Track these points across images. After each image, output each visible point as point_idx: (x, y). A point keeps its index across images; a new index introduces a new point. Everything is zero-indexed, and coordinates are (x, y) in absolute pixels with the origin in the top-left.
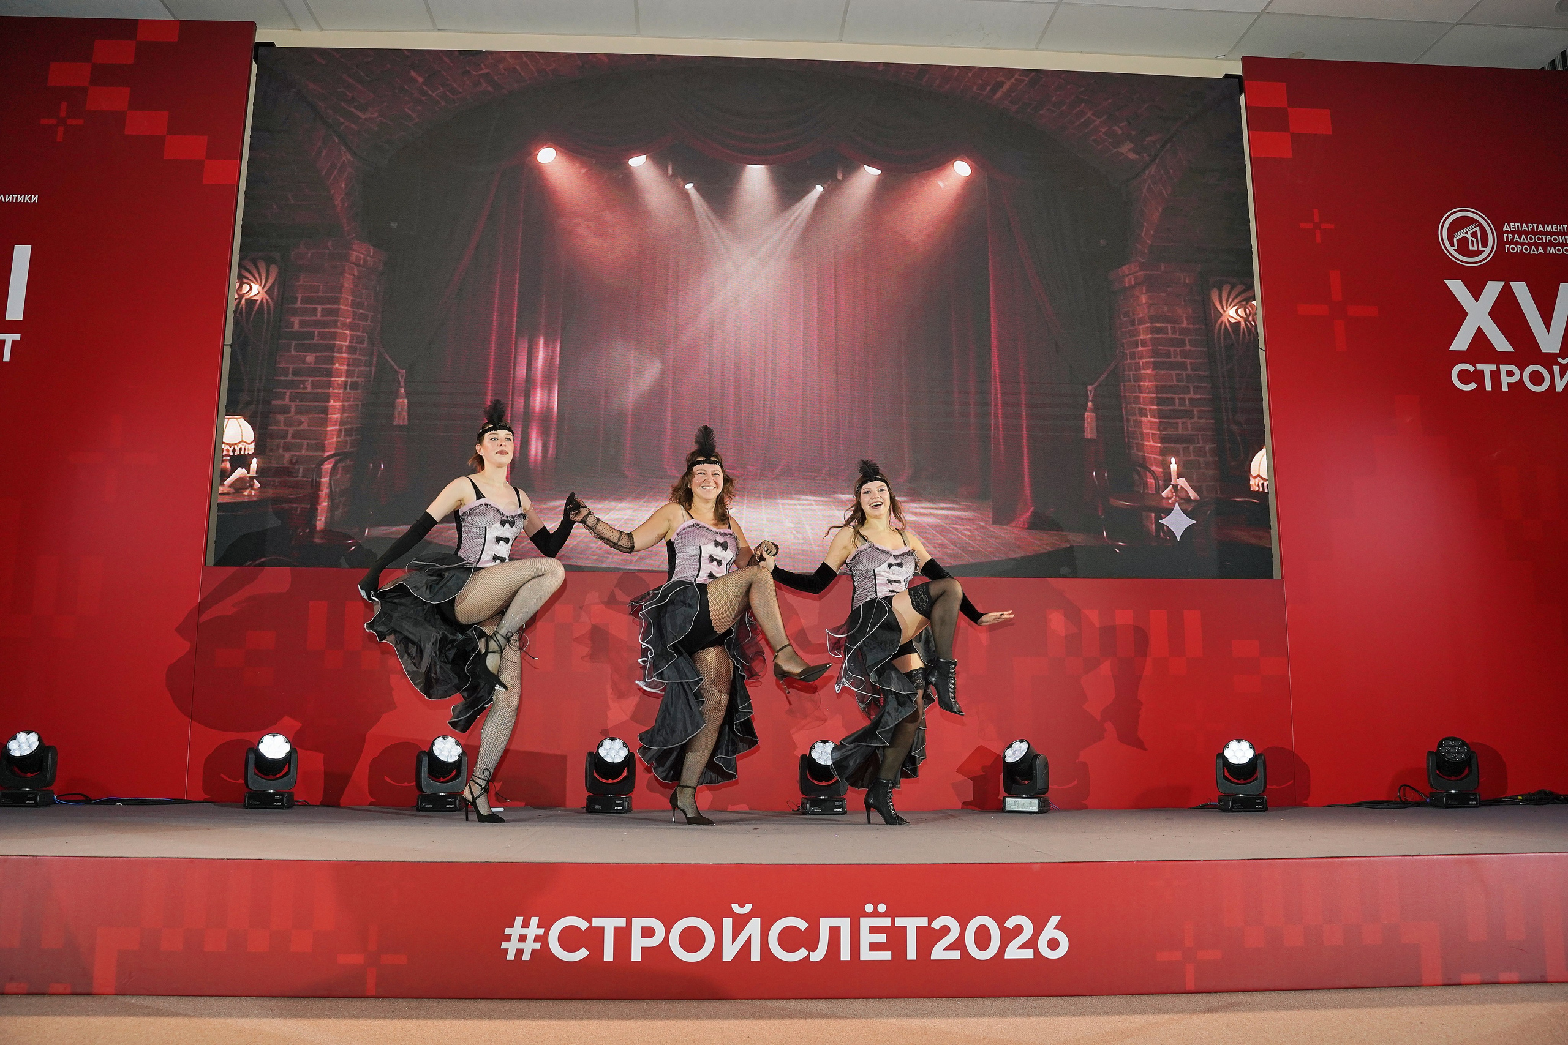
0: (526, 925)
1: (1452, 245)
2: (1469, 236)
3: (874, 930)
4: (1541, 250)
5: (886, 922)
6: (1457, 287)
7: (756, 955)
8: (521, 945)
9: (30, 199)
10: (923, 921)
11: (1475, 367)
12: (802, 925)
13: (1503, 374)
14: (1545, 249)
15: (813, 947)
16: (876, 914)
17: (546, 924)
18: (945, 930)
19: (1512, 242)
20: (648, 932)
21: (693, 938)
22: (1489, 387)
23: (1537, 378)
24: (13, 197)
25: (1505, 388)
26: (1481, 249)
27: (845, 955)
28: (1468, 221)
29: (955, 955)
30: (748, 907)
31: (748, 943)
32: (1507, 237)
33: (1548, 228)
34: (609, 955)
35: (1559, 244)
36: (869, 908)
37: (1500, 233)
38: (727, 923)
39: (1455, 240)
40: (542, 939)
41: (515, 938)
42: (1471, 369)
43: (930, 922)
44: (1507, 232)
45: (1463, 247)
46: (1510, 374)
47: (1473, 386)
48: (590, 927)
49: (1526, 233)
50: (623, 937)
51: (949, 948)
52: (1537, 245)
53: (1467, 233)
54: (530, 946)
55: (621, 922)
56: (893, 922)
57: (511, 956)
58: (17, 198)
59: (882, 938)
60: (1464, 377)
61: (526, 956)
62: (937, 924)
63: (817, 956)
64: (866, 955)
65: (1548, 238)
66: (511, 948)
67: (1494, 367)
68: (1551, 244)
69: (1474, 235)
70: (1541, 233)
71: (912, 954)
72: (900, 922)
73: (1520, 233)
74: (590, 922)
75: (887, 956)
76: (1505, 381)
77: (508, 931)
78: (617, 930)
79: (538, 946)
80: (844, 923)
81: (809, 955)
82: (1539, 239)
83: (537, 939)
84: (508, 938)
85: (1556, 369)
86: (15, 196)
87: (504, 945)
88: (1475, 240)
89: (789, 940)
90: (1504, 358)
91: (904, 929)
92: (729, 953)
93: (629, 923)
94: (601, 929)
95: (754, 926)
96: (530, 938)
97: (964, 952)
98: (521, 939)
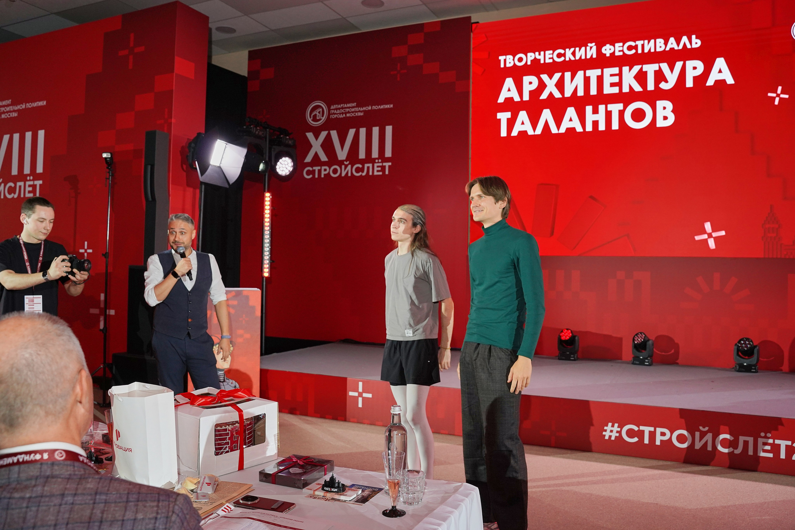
0: (613, 426)
3: (764, 444)
5: (771, 441)
7: (709, 448)
8: (611, 434)
9: (390, 106)
10: (789, 443)
12: (731, 438)
15: (736, 448)
16: (766, 437)
17: (621, 426)
20: (663, 434)
21: (682, 438)
27: (751, 453)
30: (707, 429)
31: (706, 443)
34: (646, 441)
36: (763, 434)
38: (697, 434)
40: (620, 432)
41: (608, 431)
48: (639, 430)
50: (652, 435)
54: (614, 435)
55: (652, 429)
56: (774, 441)
57: (607, 438)
59: (769, 448)
61: (613, 438)
63: (738, 451)
64: (760, 454)
66: (607, 434)
71: (783, 456)
72: (777, 442)
74: (639, 427)
75: (771, 455)
77: (605, 428)
78: (650, 432)
79: (618, 435)
80: (751, 440)
81: (733, 451)
83: (617, 432)
84: (606, 431)
86: (384, 106)
87: (604, 433)
89: (726, 443)
91: (779, 445)
92: (698, 445)
93: (655, 430)
94: (643, 431)
95: (709, 436)
96: (615, 432)
98: (611, 431)
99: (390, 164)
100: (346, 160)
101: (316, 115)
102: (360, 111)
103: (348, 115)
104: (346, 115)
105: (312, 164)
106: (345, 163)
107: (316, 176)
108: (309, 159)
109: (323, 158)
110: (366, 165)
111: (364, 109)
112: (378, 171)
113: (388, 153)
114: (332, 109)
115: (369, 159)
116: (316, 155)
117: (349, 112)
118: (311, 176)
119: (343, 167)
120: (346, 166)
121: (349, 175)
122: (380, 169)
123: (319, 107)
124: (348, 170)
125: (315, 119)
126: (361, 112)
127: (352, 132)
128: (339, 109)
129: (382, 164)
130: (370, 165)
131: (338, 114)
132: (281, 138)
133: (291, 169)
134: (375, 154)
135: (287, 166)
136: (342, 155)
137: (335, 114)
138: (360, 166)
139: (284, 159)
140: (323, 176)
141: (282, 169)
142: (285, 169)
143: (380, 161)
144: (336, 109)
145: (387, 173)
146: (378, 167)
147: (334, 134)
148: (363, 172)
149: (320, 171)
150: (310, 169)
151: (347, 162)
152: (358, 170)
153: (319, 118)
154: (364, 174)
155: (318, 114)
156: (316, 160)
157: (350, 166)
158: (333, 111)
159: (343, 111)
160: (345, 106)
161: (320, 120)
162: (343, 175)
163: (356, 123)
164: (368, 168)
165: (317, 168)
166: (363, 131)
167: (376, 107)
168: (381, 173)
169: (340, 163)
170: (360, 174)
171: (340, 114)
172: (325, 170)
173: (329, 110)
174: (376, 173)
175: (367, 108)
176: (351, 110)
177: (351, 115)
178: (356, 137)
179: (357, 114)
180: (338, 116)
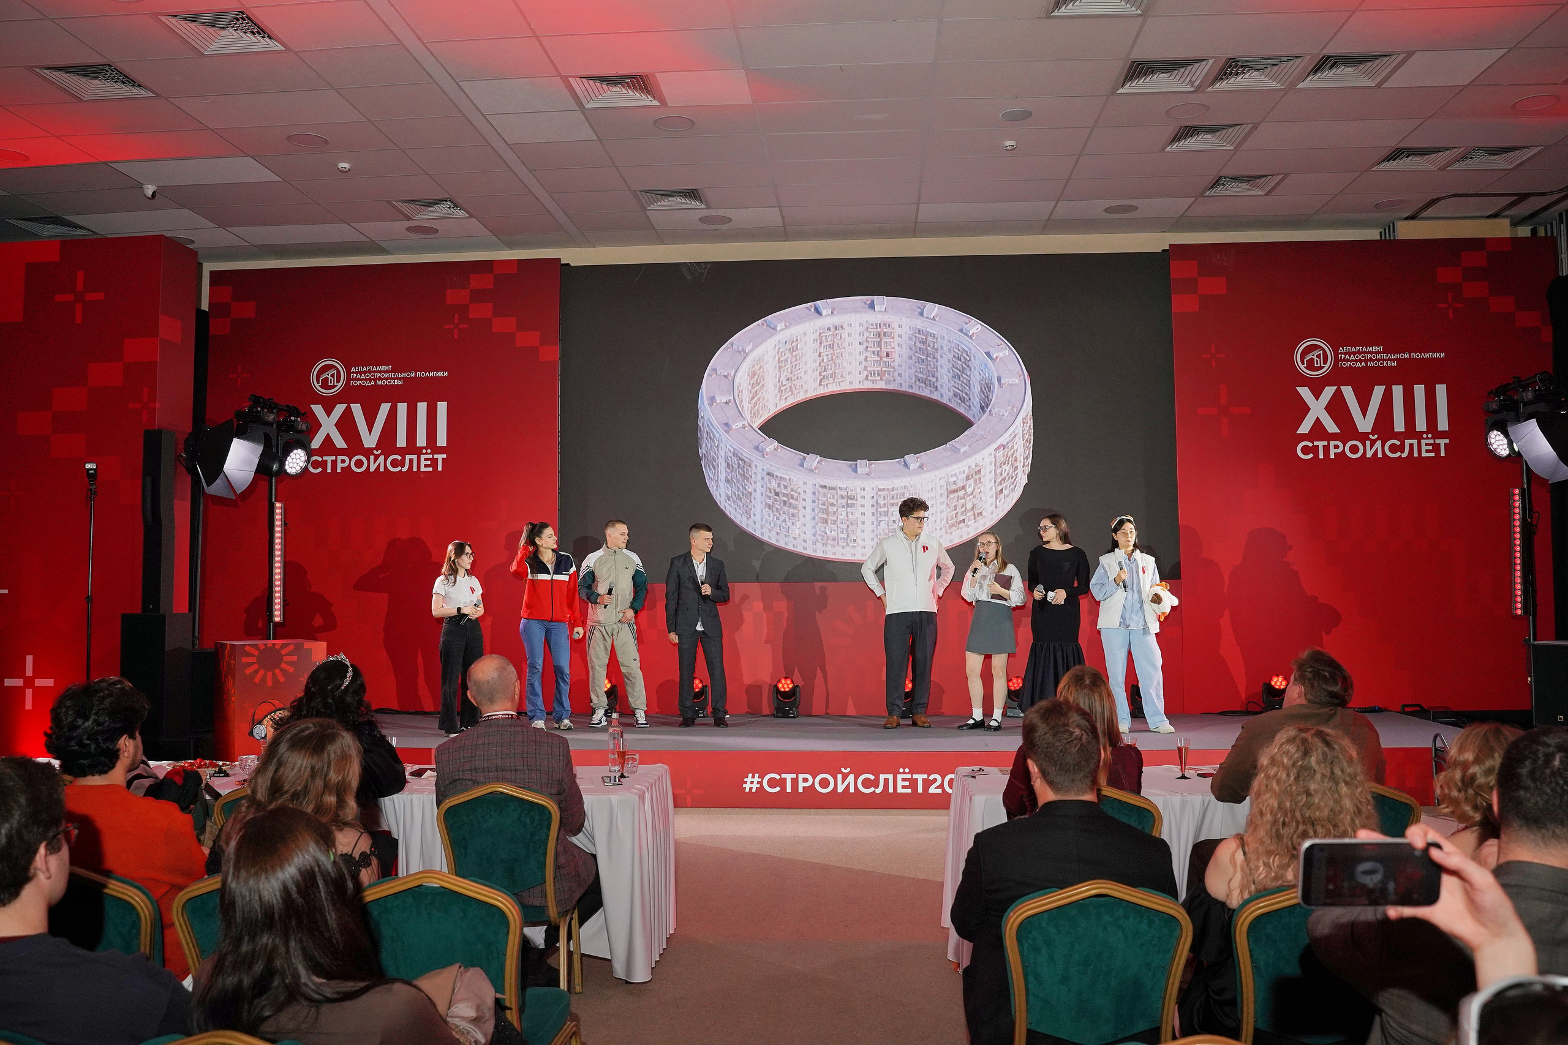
0: (753, 777)
1: (1303, 364)
2: (1315, 358)
3: (903, 780)
4: (1363, 364)
5: (909, 776)
6: (1305, 392)
7: (852, 790)
8: (751, 786)
9: (443, 374)
10: (925, 776)
11: (1313, 443)
12: (872, 777)
13: (1332, 447)
14: (1366, 364)
15: (877, 787)
16: (904, 773)
17: (762, 777)
18: (935, 780)
19: (1344, 360)
20: (805, 780)
21: (824, 783)
22: (1321, 456)
23: (1354, 449)
25: (1332, 456)
26: (1322, 365)
27: (891, 790)
28: (1317, 347)
29: (940, 791)
30: (848, 770)
31: (848, 785)
32: (1341, 357)
33: (1370, 349)
34: (789, 790)
35: (1376, 360)
36: (901, 770)
37: (1336, 354)
38: (840, 776)
39: (1305, 360)
40: (760, 783)
41: (749, 783)
42: (1310, 445)
43: (928, 777)
44: (1341, 353)
45: (1311, 365)
46: (1336, 447)
47: (1311, 456)
48: (781, 778)
49: (1354, 353)
50: (795, 782)
51: (936, 788)
52: (1361, 361)
53: (1313, 355)
54: (755, 786)
55: (794, 776)
56: (912, 776)
57: (747, 790)
59: (907, 783)
60: (1305, 450)
61: (754, 790)
62: (932, 777)
63: (878, 791)
64: (900, 790)
65: (1369, 356)
66: (747, 787)
67: (1326, 443)
68: (1371, 360)
69: (1318, 356)
70: (1365, 353)
71: (920, 790)
72: (915, 776)
73: (1350, 354)
74: (780, 776)
75: (909, 791)
76: (1333, 452)
77: (746, 780)
78: (792, 779)
79: (758, 786)
80: (890, 777)
82: (1363, 357)
83: (758, 783)
84: (746, 783)
85: (1368, 443)
86: (435, 373)
88: (1319, 360)
89: (867, 783)
90: (1334, 437)
91: (917, 780)
92: (840, 789)
93: (797, 776)
94: (785, 779)
95: (851, 778)
96: (755, 783)
97: (944, 790)
98: (751, 783)
99: (444, 456)
100: (377, 448)
101: (327, 378)
102: (397, 378)
103: (379, 383)
104: (375, 382)
105: (320, 452)
106: (375, 452)
107: (329, 470)
108: (316, 443)
109: (340, 443)
110: (408, 457)
111: (404, 375)
112: (426, 466)
113: (442, 441)
114: (353, 373)
115: (412, 447)
116: (328, 437)
117: (380, 379)
118: (320, 469)
119: (372, 457)
120: (376, 457)
121: (382, 470)
122: (429, 462)
123: (333, 367)
124: (379, 463)
125: (325, 385)
126: (400, 379)
127: (385, 408)
128: (365, 372)
129: (433, 456)
130: (415, 457)
131: (363, 379)
132: (293, 422)
133: (303, 464)
134: (421, 441)
135: (298, 461)
136: (370, 440)
137: (359, 379)
138: (399, 458)
139: (295, 451)
140: (339, 470)
141: (291, 465)
142: (295, 465)
143: (429, 451)
144: (361, 373)
145: (440, 469)
146: (426, 459)
147: (357, 409)
148: (403, 466)
149: (334, 463)
150: (320, 459)
151: (377, 451)
152: (394, 463)
153: (332, 384)
154: (405, 469)
155: (330, 377)
156: (328, 446)
157: (382, 458)
158: (355, 375)
159: (370, 376)
160: (375, 368)
161: (334, 386)
162: (372, 469)
163: (393, 395)
164: (411, 460)
165: (329, 459)
166: (402, 408)
167: (423, 374)
168: (430, 469)
169: (368, 452)
170: (399, 468)
171: (366, 380)
172: (343, 462)
173: (349, 373)
174: (423, 469)
175: (408, 375)
176: (383, 375)
177: (384, 382)
178: (392, 416)
179: (392, 382)
180: (364, 383)
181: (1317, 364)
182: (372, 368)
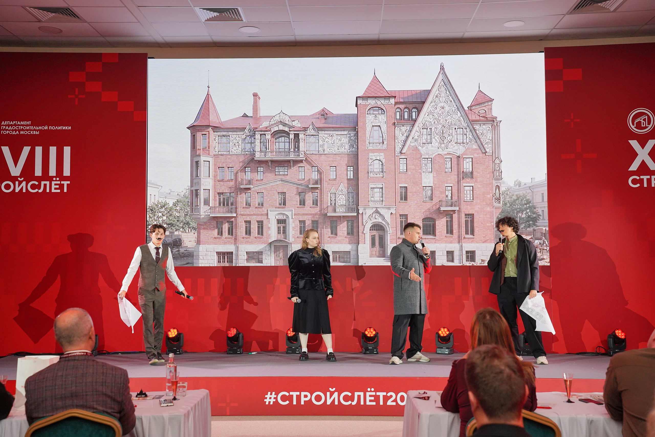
0: (271, 394)
1: (633, 125)
2: (642, 121)
3: (370, 396)
5: (374, 394)
6: (634, 144)
7: (336, 403)
8: (270, 400)
9: (68, 128)
10: (385, 394)
11: (640, 177)
12: (350, 394)
13: (653, 180)
15: (353, 401)
16: (371, 391)
17: (277, 394)
18: (391, 396)
20: (306, 396)
21: (318, 398)
22: (645, 185)
24: (61, 128)
26: (647, 126)
27: (362, 403)
28: (643, 113)
29: (394, 404)
30: (334, 389)
31: (334, 400)
34: (295, 403)
36: (369, 389)
38: (328, 394)
39: (635, 123)
40: (276, 398)
41: (268, 398)
42: (638, 178)
43: (387, 394)
45: (639, 126)
47: (638, 185)
48: (289, 395)
50: (299, 397)
51: (392, 401)
53: (641, 119)
54: (272, 400)
55: (298, 393)
56: (376, 394)
57: (267, 403)
58: (63, 128)
59: (373, 398)
60: (634, 182)
61: (271, 403)
62: (389, 394)
63: (354, 403)
64: (368, 403)
66: (267, 401)
67: (649, 177)
69: (644, 120)
71: (381, 403)
72: (378, 394)
74: (289, 393)
75: (374, 403)
76: (653, 182)
77: (266, 396)
78: (297, 395)
79: (275, 400)
80: (362, 394)
81: (351, 403)
83: (274, 398)
84: (266, 398)
86: (62, 127)
87: (265, 400)
88: (644, 122)
89: (346, 398)
91: (379, 396)
92: (329, 402)
93: (300, 394)
94: (292, 395)
95: (336, 394)
96: (273, 398)
97: (397, 403)
98: (270, 398)
99: (69, 182)
100: (20, 177)
102: (35, 130)
103: (22, 133)
104: (19, 132)
106: (19, 179)
110: (43, 183)
111: (40, 128)
112: (55, 189)
113: (67, 172)
114: (3, 125)
115: (46, 176)
117: (22, 130)
119: (17, 183)
120: (20, 183)
121: (24, 191)
122: (58, 187)
124: (22, 187)
126: (37, 130)
127: (26, 150)
128: (12, 125)
129: (61, 182)
130: (48, 183)
131: (10, 130)
134: (52, 172)
136: (15, 171)
137: (7, 130)
138: (37, 183)
143: (58, 179)
144: (9, 126)
145: (65, 191)
146: (55, 184)
147: (6, 150)
148: (39, 189)
151: (21, 178)
152: (33, 187)
154: (40, 191)
157: (24, 183)
158: (4, 127)
159: (16, 128)
160: (19, 123)
162: (17, 190)
163: (32, 141)
164: (45, 185)
166: (39, 150)
167: (54, 128)
168: (59, 191)
169: (14, 179)
170: (36, 190)
171: (13, 130)
174: (53, 191)
175: (43, 128)
176: (25, 128)
177: (26, 132)
178: (32, 155)
179: (32, 132)
180: (11, 132)
181: (643, 125)
182: (17, 123)
